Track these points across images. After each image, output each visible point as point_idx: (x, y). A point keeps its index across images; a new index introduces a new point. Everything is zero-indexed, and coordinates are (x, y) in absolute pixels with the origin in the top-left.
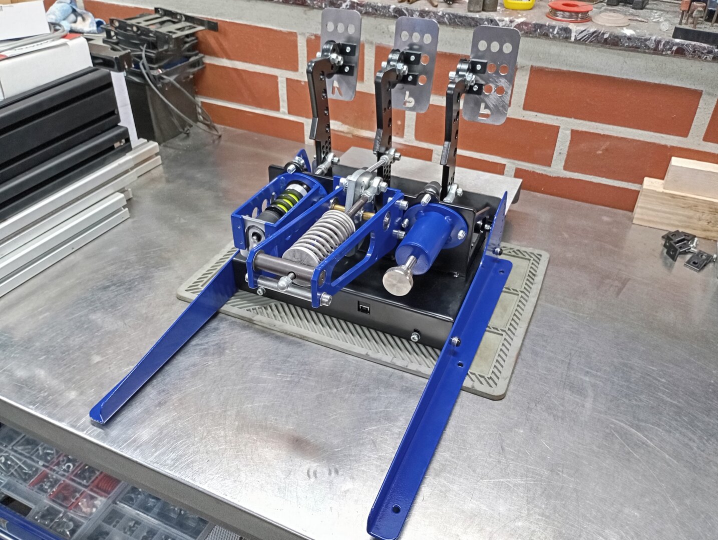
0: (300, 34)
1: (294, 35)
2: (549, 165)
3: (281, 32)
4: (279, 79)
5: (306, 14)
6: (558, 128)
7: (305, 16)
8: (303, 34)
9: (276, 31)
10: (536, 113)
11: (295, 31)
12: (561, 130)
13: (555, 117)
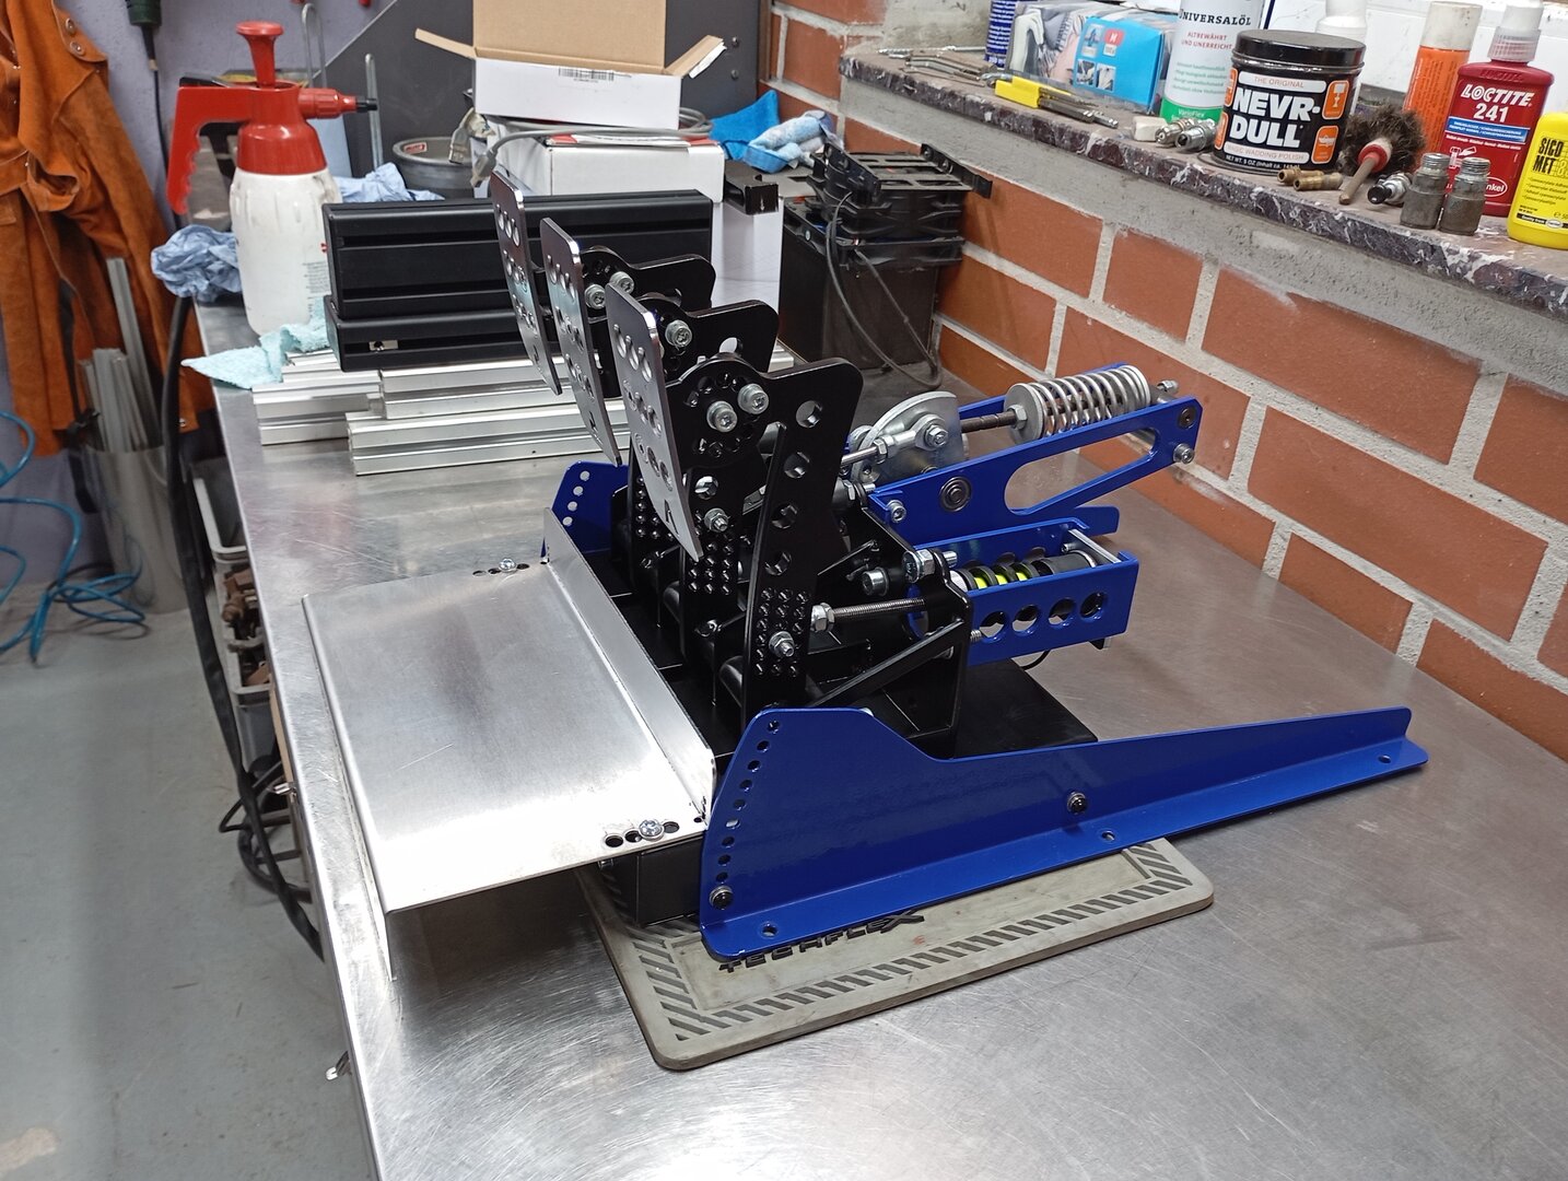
0: (1106, 224)
1: (1096, 223)
2: (1508, 638)
3: (1079, 214)
4: (1058, 307)
5: (1124, 186)
6: (1543, 545)
7: (1122, 190)
8: (1111, 224)
9: (1072, 212)
10: (1500, 496)
11: (1100, 217)
12: (1548, 554)
13: (1542, 517)
